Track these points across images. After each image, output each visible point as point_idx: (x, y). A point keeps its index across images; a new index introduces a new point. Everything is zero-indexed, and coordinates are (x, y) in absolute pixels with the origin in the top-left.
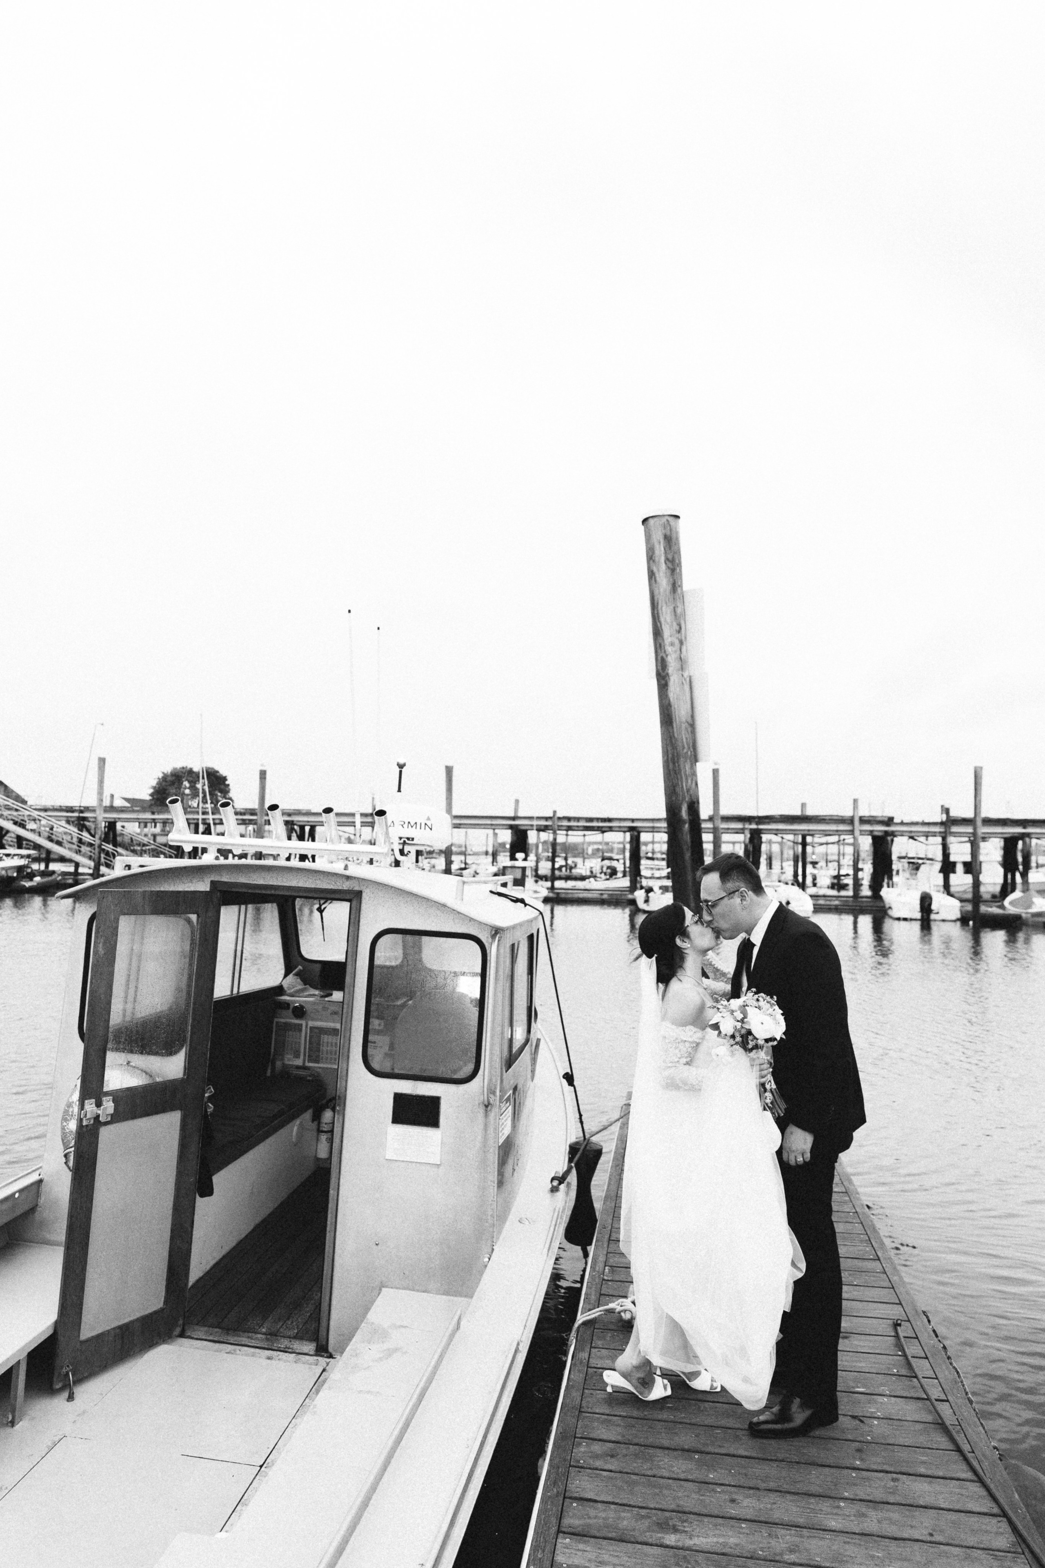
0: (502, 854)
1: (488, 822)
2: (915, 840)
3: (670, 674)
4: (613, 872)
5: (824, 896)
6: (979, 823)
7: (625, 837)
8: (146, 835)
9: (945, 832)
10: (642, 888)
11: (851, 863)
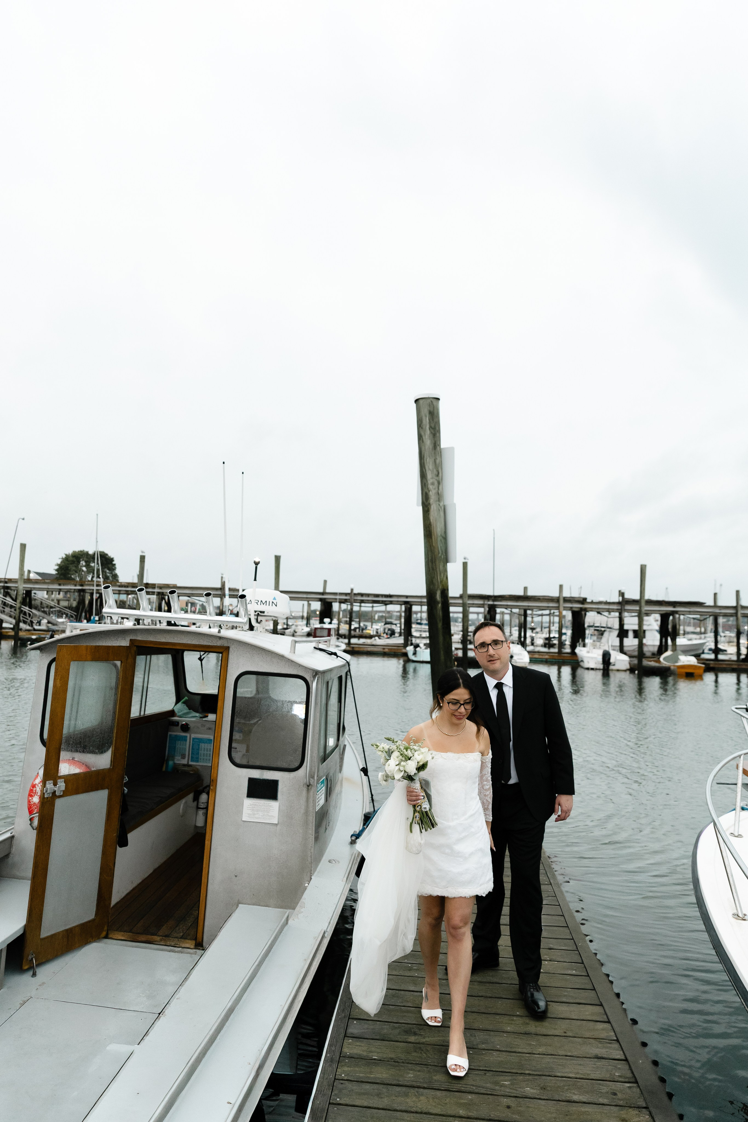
0: (313, 618)
1: (305, 596)
2: (601, 614)
3: (431, 503)
4: (392, 633)
5: (539, 652)
6: (643, 603)
7: (401, 608)
8: (53, 600)
9: (621, 609)
10: (412, 644)
11: (557, 629)
